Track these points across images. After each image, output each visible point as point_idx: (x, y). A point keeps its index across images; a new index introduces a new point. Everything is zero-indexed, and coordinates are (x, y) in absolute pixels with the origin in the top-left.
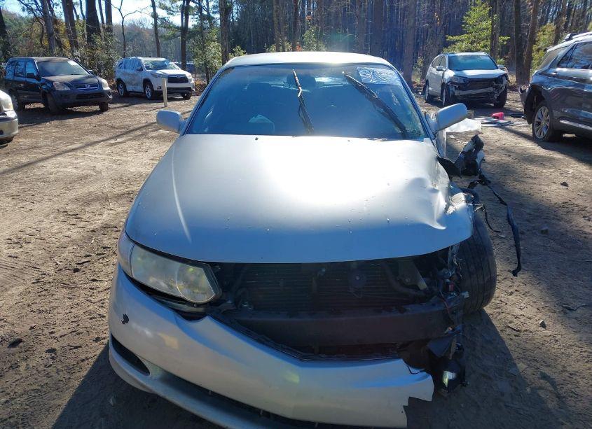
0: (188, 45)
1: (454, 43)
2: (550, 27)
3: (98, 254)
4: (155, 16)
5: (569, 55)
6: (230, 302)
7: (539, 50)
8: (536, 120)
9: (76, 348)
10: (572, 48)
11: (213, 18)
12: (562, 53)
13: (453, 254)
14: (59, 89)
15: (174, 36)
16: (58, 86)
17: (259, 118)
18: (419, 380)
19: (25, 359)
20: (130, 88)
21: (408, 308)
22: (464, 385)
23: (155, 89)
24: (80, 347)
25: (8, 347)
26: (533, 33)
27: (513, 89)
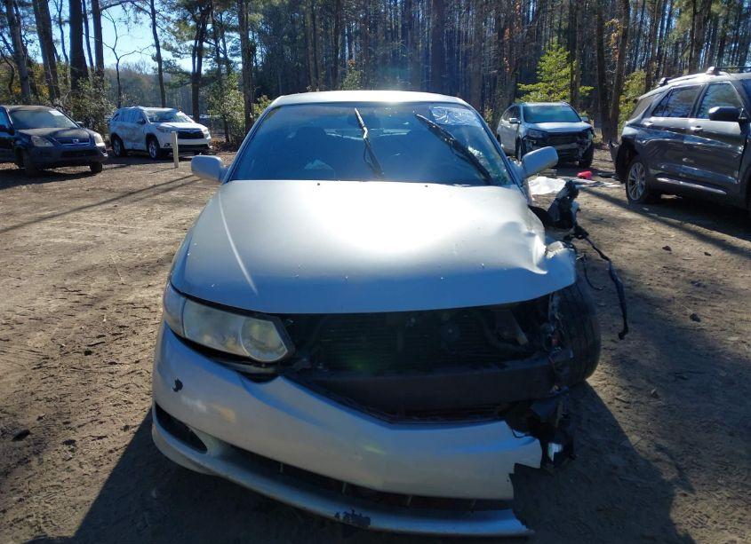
0: (202, 93)
1: (528, 92)
2: (640, 74)
3: (115, 334)
4: (158, 58)
5: (663, 104)
6: (305, 360)
7: (627, 101)
8: (630, 178)
9: (100, 438)
10: (667, 96)
11: (231, 62)
12: (655, 100)
13: (553, 307)
14: (39, 145)
15: (182, 84)
16: (37, 141)
17: (317, 163)
18: (526, 443)
19: (37, 454)
20: (128, 145)
21: (508, 363)
22: (573, 458)
23: (162, 146)
24: (105, 437)
25: (13, 441)
26: (620, 82)
27: (599, 146)
